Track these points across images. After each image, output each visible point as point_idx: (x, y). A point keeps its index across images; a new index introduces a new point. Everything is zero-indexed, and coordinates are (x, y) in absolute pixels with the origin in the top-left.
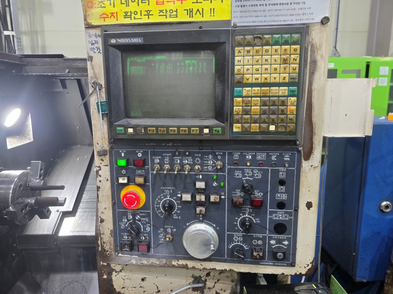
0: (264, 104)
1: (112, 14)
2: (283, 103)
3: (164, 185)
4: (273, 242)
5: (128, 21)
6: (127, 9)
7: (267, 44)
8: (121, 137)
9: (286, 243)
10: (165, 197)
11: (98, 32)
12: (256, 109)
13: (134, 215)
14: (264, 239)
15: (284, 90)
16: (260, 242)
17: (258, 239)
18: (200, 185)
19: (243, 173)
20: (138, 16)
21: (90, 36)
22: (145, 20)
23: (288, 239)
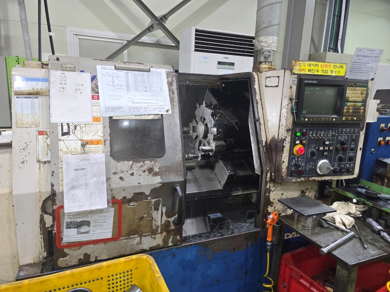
0: (354, 109)
1: (304, 69)
2: (360, 109)
3: (312, 144)
4: (348, 165)
5: (309, 73)
6: (310, 68)
7: (357, 87)
8: (302, 122)
9: (352, 165)
10: (312, 149)
11: (296, 76)
12: (351, 111)
13: (298, 158)
14: (345, 164)
15: (360, 104)
16: (343, 166)
17: (343, 164)
18: (327, 143)
19: (341, 137)
20: (314, 71)
21: (293, 78)
22: (316, 73)
23: (353, 164)
